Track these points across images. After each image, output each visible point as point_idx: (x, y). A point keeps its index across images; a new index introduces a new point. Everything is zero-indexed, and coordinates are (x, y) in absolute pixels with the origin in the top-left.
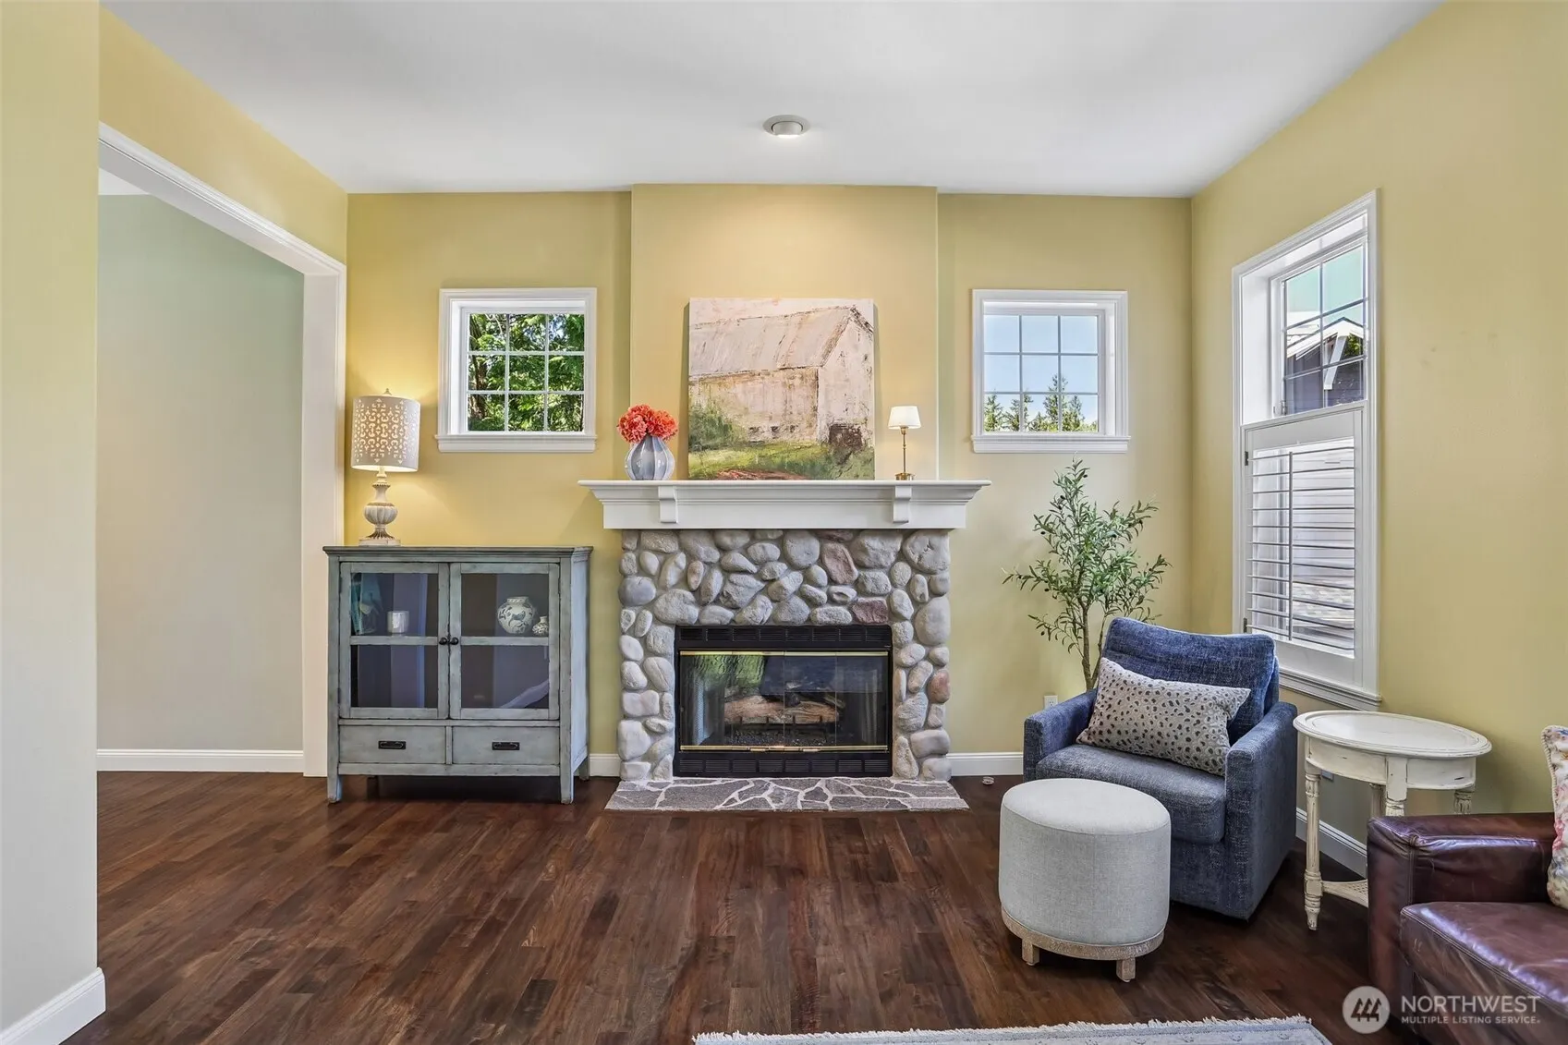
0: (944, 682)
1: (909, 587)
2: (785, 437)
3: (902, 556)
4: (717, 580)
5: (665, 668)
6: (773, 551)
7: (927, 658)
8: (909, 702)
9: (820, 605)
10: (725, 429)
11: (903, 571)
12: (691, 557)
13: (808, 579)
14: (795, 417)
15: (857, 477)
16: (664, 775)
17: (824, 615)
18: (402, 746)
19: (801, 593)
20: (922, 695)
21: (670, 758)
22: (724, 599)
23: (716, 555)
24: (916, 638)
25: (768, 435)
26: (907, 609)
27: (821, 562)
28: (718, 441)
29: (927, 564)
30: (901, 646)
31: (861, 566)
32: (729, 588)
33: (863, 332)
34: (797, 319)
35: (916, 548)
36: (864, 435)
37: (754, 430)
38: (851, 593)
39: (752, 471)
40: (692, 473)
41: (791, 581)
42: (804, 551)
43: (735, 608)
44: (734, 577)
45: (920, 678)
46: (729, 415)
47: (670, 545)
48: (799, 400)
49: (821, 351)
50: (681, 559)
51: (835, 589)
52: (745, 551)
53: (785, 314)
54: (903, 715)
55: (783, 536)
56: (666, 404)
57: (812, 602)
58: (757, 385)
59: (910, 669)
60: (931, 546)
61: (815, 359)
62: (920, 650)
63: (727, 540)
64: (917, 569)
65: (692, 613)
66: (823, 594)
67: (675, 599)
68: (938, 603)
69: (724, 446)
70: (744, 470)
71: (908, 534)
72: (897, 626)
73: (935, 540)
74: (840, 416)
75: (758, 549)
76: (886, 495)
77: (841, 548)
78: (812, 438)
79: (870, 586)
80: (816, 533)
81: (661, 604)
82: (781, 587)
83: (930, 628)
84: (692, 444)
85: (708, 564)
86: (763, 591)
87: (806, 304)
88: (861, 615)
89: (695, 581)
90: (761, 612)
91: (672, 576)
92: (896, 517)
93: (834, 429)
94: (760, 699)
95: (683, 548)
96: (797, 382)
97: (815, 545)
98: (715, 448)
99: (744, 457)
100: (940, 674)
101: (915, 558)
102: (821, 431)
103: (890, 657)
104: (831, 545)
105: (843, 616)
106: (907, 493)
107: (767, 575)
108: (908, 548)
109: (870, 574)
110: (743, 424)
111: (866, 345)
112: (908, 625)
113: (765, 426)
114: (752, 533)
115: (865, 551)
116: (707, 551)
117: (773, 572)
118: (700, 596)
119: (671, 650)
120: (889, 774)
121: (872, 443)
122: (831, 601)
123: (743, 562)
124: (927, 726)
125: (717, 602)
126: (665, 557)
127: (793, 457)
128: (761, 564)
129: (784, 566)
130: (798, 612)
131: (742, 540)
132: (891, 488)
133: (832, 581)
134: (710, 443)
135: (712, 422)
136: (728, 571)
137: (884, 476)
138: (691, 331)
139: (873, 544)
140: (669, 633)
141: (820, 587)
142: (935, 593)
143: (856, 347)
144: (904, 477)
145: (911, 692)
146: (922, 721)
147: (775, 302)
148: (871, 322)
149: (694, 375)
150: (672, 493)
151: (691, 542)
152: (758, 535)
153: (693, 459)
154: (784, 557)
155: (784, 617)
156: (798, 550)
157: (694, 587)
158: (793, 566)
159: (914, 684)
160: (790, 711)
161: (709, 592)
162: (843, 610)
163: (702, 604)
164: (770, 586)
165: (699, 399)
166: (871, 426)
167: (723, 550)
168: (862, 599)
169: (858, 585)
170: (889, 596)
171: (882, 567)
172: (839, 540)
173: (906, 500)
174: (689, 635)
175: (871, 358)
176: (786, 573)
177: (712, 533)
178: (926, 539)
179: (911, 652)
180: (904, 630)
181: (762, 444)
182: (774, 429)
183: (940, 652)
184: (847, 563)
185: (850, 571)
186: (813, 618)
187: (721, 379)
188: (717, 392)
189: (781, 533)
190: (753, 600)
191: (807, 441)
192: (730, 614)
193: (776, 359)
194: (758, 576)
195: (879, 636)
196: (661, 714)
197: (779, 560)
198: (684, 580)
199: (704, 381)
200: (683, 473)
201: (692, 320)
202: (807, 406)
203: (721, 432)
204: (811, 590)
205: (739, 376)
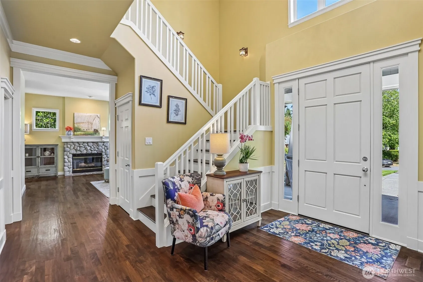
0: (109, 159)
1: (104, 148)
2: (88, 131)
3: (103, 145)
4: (78, 148)
5: (71, 160)
6: (86, 144)
7: (107, 157)
8: (104, 162)
9: (93, 151)
10: (80, 129)
11: (103, 147)
12: (75, 145)
13: (91, 148)
14: (89, 128)
15: (97, 135)
16: (71, 173)
17: (93, 152)
18: (30, 171)
19: (90, 150)
20: (106, 161)
21: (72, 171)
22: (80, 150)
23: (78, 145)
24: (105, 154)
25: (86, 130)
26: (104, 151)
27: (93, 146)
28: (79, 131)
29: (106, 146)
30: (103, 155)
31: (98, 146)
32: (80, 149)
33: (98, 118)
34: (90, 116)
35: (105, 144)
36: (98, 130)
37: (84, 130)
38: (97, 149)
39: (84, 135)
40: (75, 135)
41: (89, 148)
42: (91, 144)
43: (81, 151)
44: (81, 148)
45: (106, 159)
46: (80, 128)
47: (72, 144)
48: (90, 126)
49: (93, 120)
50: (73, 146)
51: (94, 149)
52: (82, 144)
54: (104, 164)
55: (88, 143)
56: (71, 126)
57: (92, 151)
58: (84, 124)
59: (104, 158)
60: (107, 144)
61: (92, 121)
62: (106, 156)
63: (80, 143)
64: (105, 146)
65: (75, 152)
67: (73, 151)
68: (108, 150)
69: (80, 131)
70: (82, 134)
71: (104, 142)
72: (103, 153)
73: (107, 143)
74: (95, 128)
75: (84, 144)
76: (102, 138)
77: (95, 144)
78: (92, 131)
79: (99, 148)
80: (92, 142)
81: (70, 151)
82: (88, 149)
83: (107, 153)
84: (75, 131)
86: (85, 149)
87: (91, 114)
88: (98, 152)
89: (75, 148)
90: (85, 152)
91: (72, 148)
92: (103, 140)
93: (95, 130)
94: (84, 163)
95: (73, 144)
96: (90, 124)
97: (92, 144)
98: (78, 132)
99: (82, 133)
100: (108, 158)
101: (105, 145)
102: (93, 130)
103: (102, 157)
104: (94, 144)
105: (96, 152)
106: (104, 137)
107: (85, 147)
108: (104, 144)
109: (99, 147)
110: (82, 129)
111: (99, 120)
112: (104, 153)
113: (85, 129)
114: (83, 142)
115: (98, 144)
116: (77, 144)
117: (86, 147)
118: (76, 150)
119: (72, 157)
120: (102, 171)
121: (100, 131)
122: (94, 150)
123: (82, 146)
124: (107, 165)
125: (78, 151)
126: (71, 145)
127: (89, 133)
128: (85, 146)
129: (88, 146)
130: (90, 152)
131: (82, 143)
132: (102, 137)
133: (94, 148)
134: (78, 131)
135: (78, 128)
136: (80, 147)
137: (101, 135)
138: (75, 117)
139: (100, 143)
140: (71, 155)
141: (93, 149)
142: (107, 149)
143: (97, 120)
144: (104, 136)
145: (104, 161)
146: (106, 164)
147: (87, 114)
148: (99, 117)
149: (75, 122)
150: (73, 137)
151: (75, 143)
153: (75, 133)
154: (88, 145)
155: (88, 152)
156: (90, 144)
157: (75, 149)
158: (89, 146)
159: (105, 160)
160: (88, 165)
161: (77, 150)
162: (96, 151)
163: (76, 151)
164: (86, 149)
165: (76, 125)
166: (99, 129)
167: (79, 144)
168: (98, 150)
169: (98, 148)
170: (102, 150)
171: (101, 146)
172: (95, 143)
173: (104, 138)
174: (74, 155)
175: (99, 121)
176: (88, 147)
177: (78, 142)
178: (106, 143)
179: (104, 156)
180: (104, 154)
181: (85, 131)
182: (87, 130)
183: (108, 156)
184: (96, 146)
185: (97, 147)
187: (79, 123)
188: (78, 125)
190: (83, 150)
191: (91, 131)
192: (80, 152)
193: (87, 121)
194: (84, 147)
195: (101, 154)
196: (70, 166)
197: (87, 145)
198: (74, 148)
199: (76, 123)
200: (74, 135)
201: (75, 115)
202: (91, 127)
203: (79, 130)
204: (91, 149)
205: (82, 123)
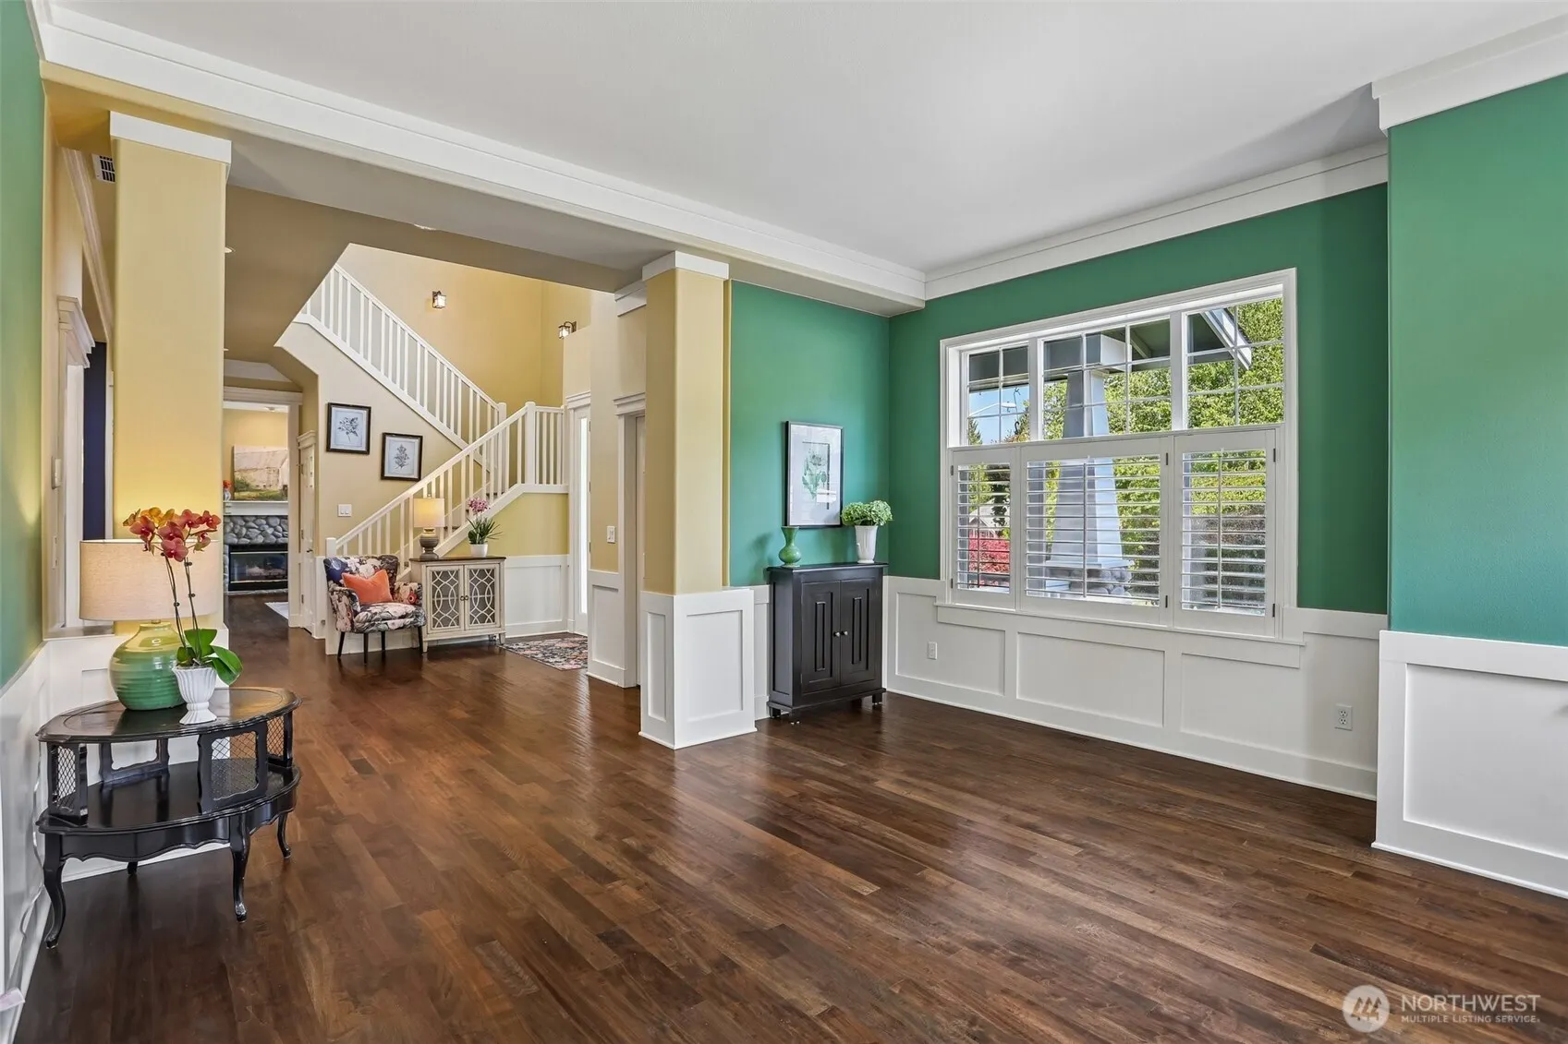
2: (268, 488)
4: (244, 531)
6: (264, 522)
9: (279, 538)
10: (248, 485)
12: (235, 524)
13: (276, 530)
14: (271, 482)
17: (281, 541)
19: (273, 534)
21: (227, 585)
22: (246, 536)
23: (244, 523)
25: (262, 488)
27: (280, 525)
32: (249, 533)
34: (270, 453)
37: (257, 486)
39: (257, 498)
40: (237, 499)
41: (270, 531)
42: (275, 522)
43: (250, 539)
44: (250, 530)
46: (248, 481)
47: (227, 520)
48: (273, 477)
49: (280, 463)
50: (232, 524)
51: (284, 533)
52: (254, 522)
53: (268, 451)
55: (267, 518)
57: (277, 537)
58: (258, 472)
61: (278, 466)
63: (247, 519)
65: (236, 540)
66: (281, 534)
67: (229, 536)
69: (247, 490)
70: (254, 497)
74: (286, 482)
75: (259, 521)
78: (276, 489)
80: (277, 516)
82: (267, 532)
84: (234, 490)
85: (241, 526)
86: (261, 534)
87: (275, 449)
89: (236, 531)
90: (260, 540)
91: (229, 529)
93: (285, 486)
94: (257, 568)
95: (232, 521)
96: (271, 472)
97: (278, 520)
98: (244, 491)
99: (254, 494)
102: (280, 487)
104: (283, 520)
107: (262, 529)
110: (253, 484)
113: (261, 485)
114: (257, 517)
116: (241, 522)
117: (264, 528)
118: (238, 536)
119: (227, 552)
122: (284, 536)
123: (253, 525)
125: (244, 537)
127: (270, 494)
128: (259, 526)
129: (267, 526)
130: (273, 540)
131: (254, 518)
133: (284, 531)
134: (243, 489)
135: (243, 483)
136: (248, 528)
138: (235, 455)
140: (227, 547)
141: (279, 532)
147: (264, 448)
149: (236, 468)
150: (230, 505)
151: (235, 519)
152: (259, 517)
153: (237, 494)
154: (268, 524)
155: (268, 541)
156: (272, 521)
158: (270, 526)
160: (269, 571)
161: (242, 534)
163: (239, 538)
164: (263, 532)
165: (238, 476)
167: (246, 522)
174: (233, 547)
176: (268, 528)
177: (242, 516)
181: (260, 490)
182: (264, 486)
186: (277, 542)
187: (246, 470)
188: (245, 474)
189: (266, 516)
190: (257, 537)
191: (274, 489)
192: (249, 541)
193: (265, 465)
194: (258, 529)
196: (222, 571)
197: (266, 524)
198: (233, 530)
199: (239, 471)
200: (233, 498)
201: (235, 452)
202: (275, 479)
203: (246, 486)
204: (277, 533)
205: (252, 469)
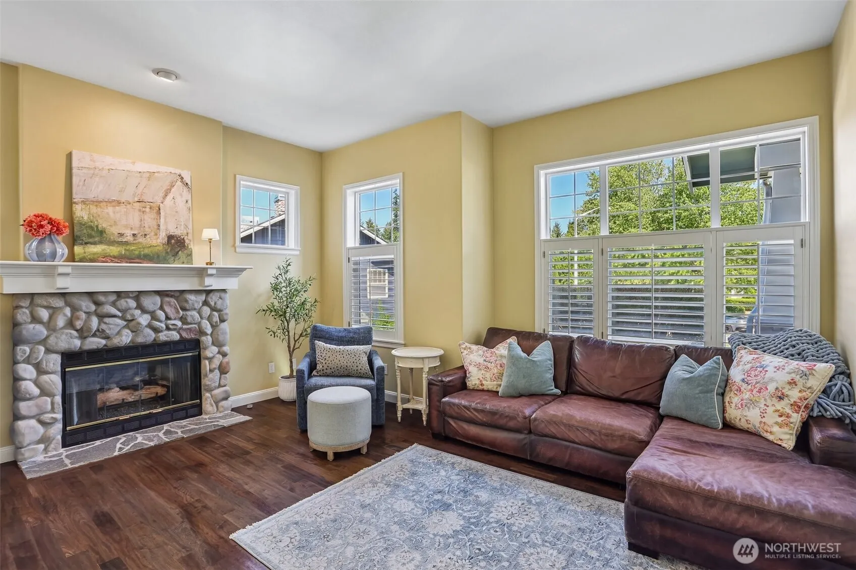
0: (228, 363)
1: (209, 319)
2: (141, 239)
3: (205, 303)
4: (95, 322)
5: (54, 381)
6: (132, 303)
7: (219, 352)
8: (211, 376)
9: (162, 331)
10: (102, 232)
11: (206, 311)
12: (74, 309)
13: (154, 317)
14: (147, 230)
15: (183, 263)
16: (55, 449)
17: (163, 337)
19: (150, 326)
20: (217, 372)
21: (59, 437)
22: (100, 333)
23: (93, 308)
24: (213, 344)
25: (130, 238)
26: (209, 330)
27: (161, 308)
28: (97, 239)
29: (219, 307)
30: (205, 349)
31: (184, 309)
32: (103, 326)
33: (185, 189)
34: (148, 175)
35: (213, 299)
36: (187, 241)
37: (121, 235)
38: (179, 323)
39: (120, 258)
40: (77, 258)
41: (144, 320)
42: (151, 303)
43: (107, 338)
44: (107, 320)
45: (216, 363)
46: (103, 225)
47: (58, 303)
48: (149, 220)
49: (161, 194)
50: (68, 311)
51: (169, 322)
52: (114, 304)
53: (140, 171)
54: (208, 383)
55: (138, 295)
56: (58, 214)
57: (156, 330)
58: (122, 209)
59: (210, 359)
60: (220, 298)
61: (158, 200)
62: (215, 349)
63: (102, 298)
64: (213, 309)
65: (77, 344)
66: (163, 325)
67: (64, 336)
68: (224, 326)
69: (101, 242)
70: (115, 257)
71: (208, 292)
72: (203, 338)
73: (223, 295)
74: (173, 231)
75: (123, 303)
76: (201, 273)
77: (173, 300)
78: (158, 241)
79: (189, 319)
80: (158, 293)
81: (52, 341)
82: (139, 324)
83: (221, 338)
84: (74, 240)
85: (88, 313)
86: (126, 327)
87: (153, 168)
88: (184, 335)
89: (79, 324)
90: (126, 338)
91: (61, 322)
92: (206, 284)
93: (170, 237)
94: (118, 389)
95: (67, 304)
96: (148, 210)
97: (158, 299)
98: (95, 243)
99: (114, 250)
100: (226, 360)
101: (212, 304)
102: (162, 237)
103: (199, 355)
104: (167, 299)
105: (175, 336)
106: (214, 272)
107: (129, 317)
108: (209, 299)
109: (189, 313)
110: (113, 231)
111: (186, 195)
112: (209, 337)
113: (128, 233)
114: (119, 294)
115: (186, 301)
116: (87, 305)
117: (133, 315)
118: (83, 334)
119: (59, 369)
120: (200, 414)
121: (191, 246)
122: (168, 328)
123: (113, 311)
124: (220, 386)
125: (94, 335)
126: (54, 311)
127: (146, 251)
128: (124, 311)
129: (138, 312)
130: (148, 336)
131: (113, 298)
132: (205, 269)
133: (168, 318)
134: (91, 240)
135: (91, 228)
136: (101, 317)
137: (199, 262)
138: (74, 171)
139: (191, 297)
140: (57, 358)
141: (161, 321)
142: (222, 321)
143: (181, 195)
144: (211, 264)
145: (211, 371)
146: (217, 384)
147: (134, 163)
148: (189, 184)
149: (77, 197)
150: (66, 271)
151: (75, 300)
152: (123, 295)
153: (78, 249)
154: (140, 307)
155: (140, 340)
156: (148, 302)
157: (78, 327)
158: (144, 311)
159: (213, 366)
160: (137, 393)
161: (89, 330)
162: (174, 333)
163: (83, 337)
164: (130, 323)
165: (81, 213)
166: (190, 237)
167: (97, 304)
168: (185, 327)
169: (183, 320)
170: (199, 324)
171: (195, 309)
172: (172, 296)
173: (212, 275)
174: (70, 358)
175: (190, 202)
176: (140, 316)
177: (90, 294)
178: (218, 294)
179: (211, 351)
180: (207, 340)
181: (126, 243)
182: (134, 235)
183: (226, 349)
184: (176, 308)
185: (178, 312)
186: (157, 339)
187: (97, 202)
188: (94, 209)
189: (137, 293)
190: (119, 333)
191: (154, 243)
192: (104, 342)
193: (134, 195)
194: (123, 318)
195: (196, 344)
196: (53, 410)
197: (136, 308)
198: (70, 324)
199: (83, 202)
200: (72, 258)
201: (75, 164)
202: (155, 223)
203: (98, 235)
204: (156, 324)
205: (110, 202)
